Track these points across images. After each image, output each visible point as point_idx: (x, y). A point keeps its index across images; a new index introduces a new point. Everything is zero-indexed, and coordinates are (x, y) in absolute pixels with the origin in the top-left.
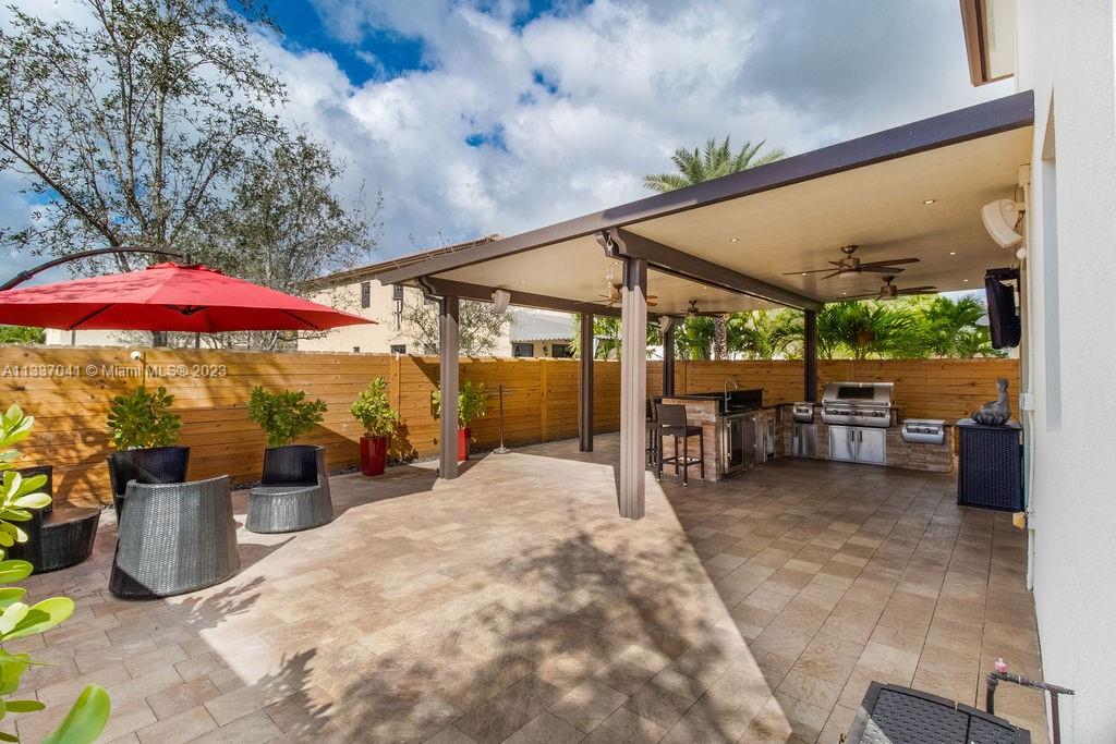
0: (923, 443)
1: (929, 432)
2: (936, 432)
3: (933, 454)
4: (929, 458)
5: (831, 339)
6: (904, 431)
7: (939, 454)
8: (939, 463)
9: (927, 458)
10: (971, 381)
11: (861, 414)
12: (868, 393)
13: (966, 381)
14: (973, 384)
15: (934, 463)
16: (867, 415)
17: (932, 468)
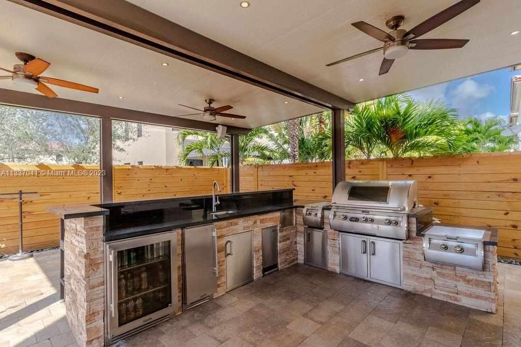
0: (454, 266)
1: (462, 251)
2: (473, 252)
3: (468, 282)
4: (462, 286)
5: (369, 141)
6: (425, 245)
7: (478, 283)
8: (477, 297)
9: (459, 288)
10: (513, 176)
11: (372, 221)
12: (380, 193)
13: (507, 177)
14: (515, 180)
15: (470, 296)
16: (380, 222)
17: (466, 302)
